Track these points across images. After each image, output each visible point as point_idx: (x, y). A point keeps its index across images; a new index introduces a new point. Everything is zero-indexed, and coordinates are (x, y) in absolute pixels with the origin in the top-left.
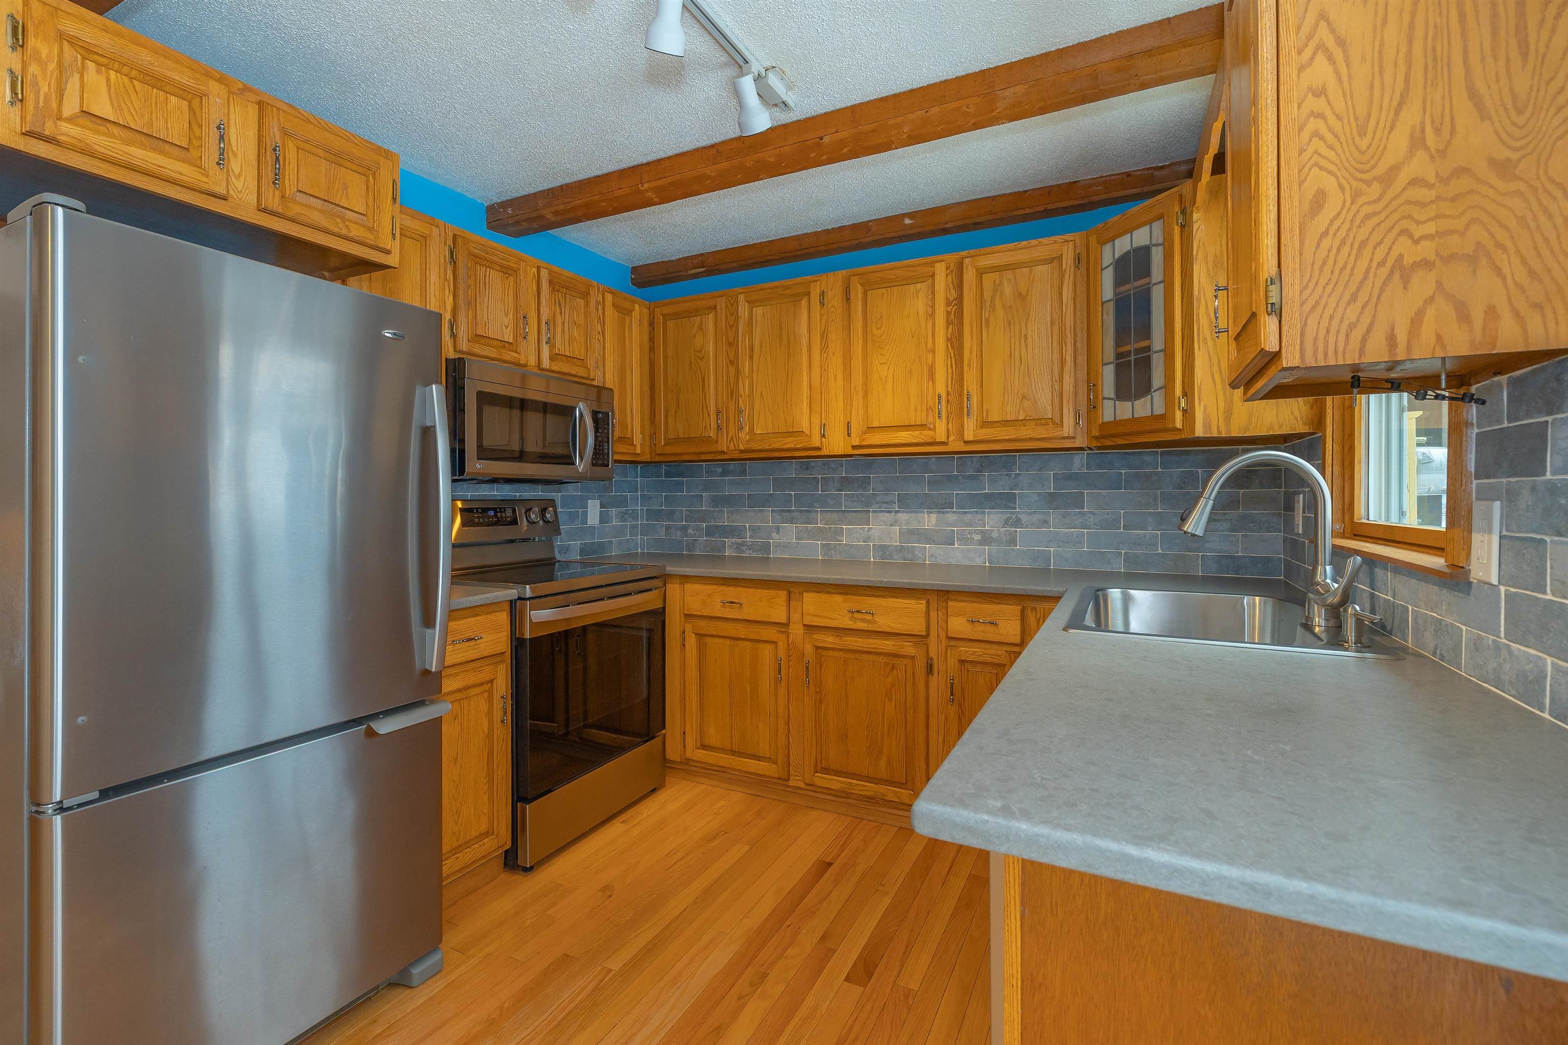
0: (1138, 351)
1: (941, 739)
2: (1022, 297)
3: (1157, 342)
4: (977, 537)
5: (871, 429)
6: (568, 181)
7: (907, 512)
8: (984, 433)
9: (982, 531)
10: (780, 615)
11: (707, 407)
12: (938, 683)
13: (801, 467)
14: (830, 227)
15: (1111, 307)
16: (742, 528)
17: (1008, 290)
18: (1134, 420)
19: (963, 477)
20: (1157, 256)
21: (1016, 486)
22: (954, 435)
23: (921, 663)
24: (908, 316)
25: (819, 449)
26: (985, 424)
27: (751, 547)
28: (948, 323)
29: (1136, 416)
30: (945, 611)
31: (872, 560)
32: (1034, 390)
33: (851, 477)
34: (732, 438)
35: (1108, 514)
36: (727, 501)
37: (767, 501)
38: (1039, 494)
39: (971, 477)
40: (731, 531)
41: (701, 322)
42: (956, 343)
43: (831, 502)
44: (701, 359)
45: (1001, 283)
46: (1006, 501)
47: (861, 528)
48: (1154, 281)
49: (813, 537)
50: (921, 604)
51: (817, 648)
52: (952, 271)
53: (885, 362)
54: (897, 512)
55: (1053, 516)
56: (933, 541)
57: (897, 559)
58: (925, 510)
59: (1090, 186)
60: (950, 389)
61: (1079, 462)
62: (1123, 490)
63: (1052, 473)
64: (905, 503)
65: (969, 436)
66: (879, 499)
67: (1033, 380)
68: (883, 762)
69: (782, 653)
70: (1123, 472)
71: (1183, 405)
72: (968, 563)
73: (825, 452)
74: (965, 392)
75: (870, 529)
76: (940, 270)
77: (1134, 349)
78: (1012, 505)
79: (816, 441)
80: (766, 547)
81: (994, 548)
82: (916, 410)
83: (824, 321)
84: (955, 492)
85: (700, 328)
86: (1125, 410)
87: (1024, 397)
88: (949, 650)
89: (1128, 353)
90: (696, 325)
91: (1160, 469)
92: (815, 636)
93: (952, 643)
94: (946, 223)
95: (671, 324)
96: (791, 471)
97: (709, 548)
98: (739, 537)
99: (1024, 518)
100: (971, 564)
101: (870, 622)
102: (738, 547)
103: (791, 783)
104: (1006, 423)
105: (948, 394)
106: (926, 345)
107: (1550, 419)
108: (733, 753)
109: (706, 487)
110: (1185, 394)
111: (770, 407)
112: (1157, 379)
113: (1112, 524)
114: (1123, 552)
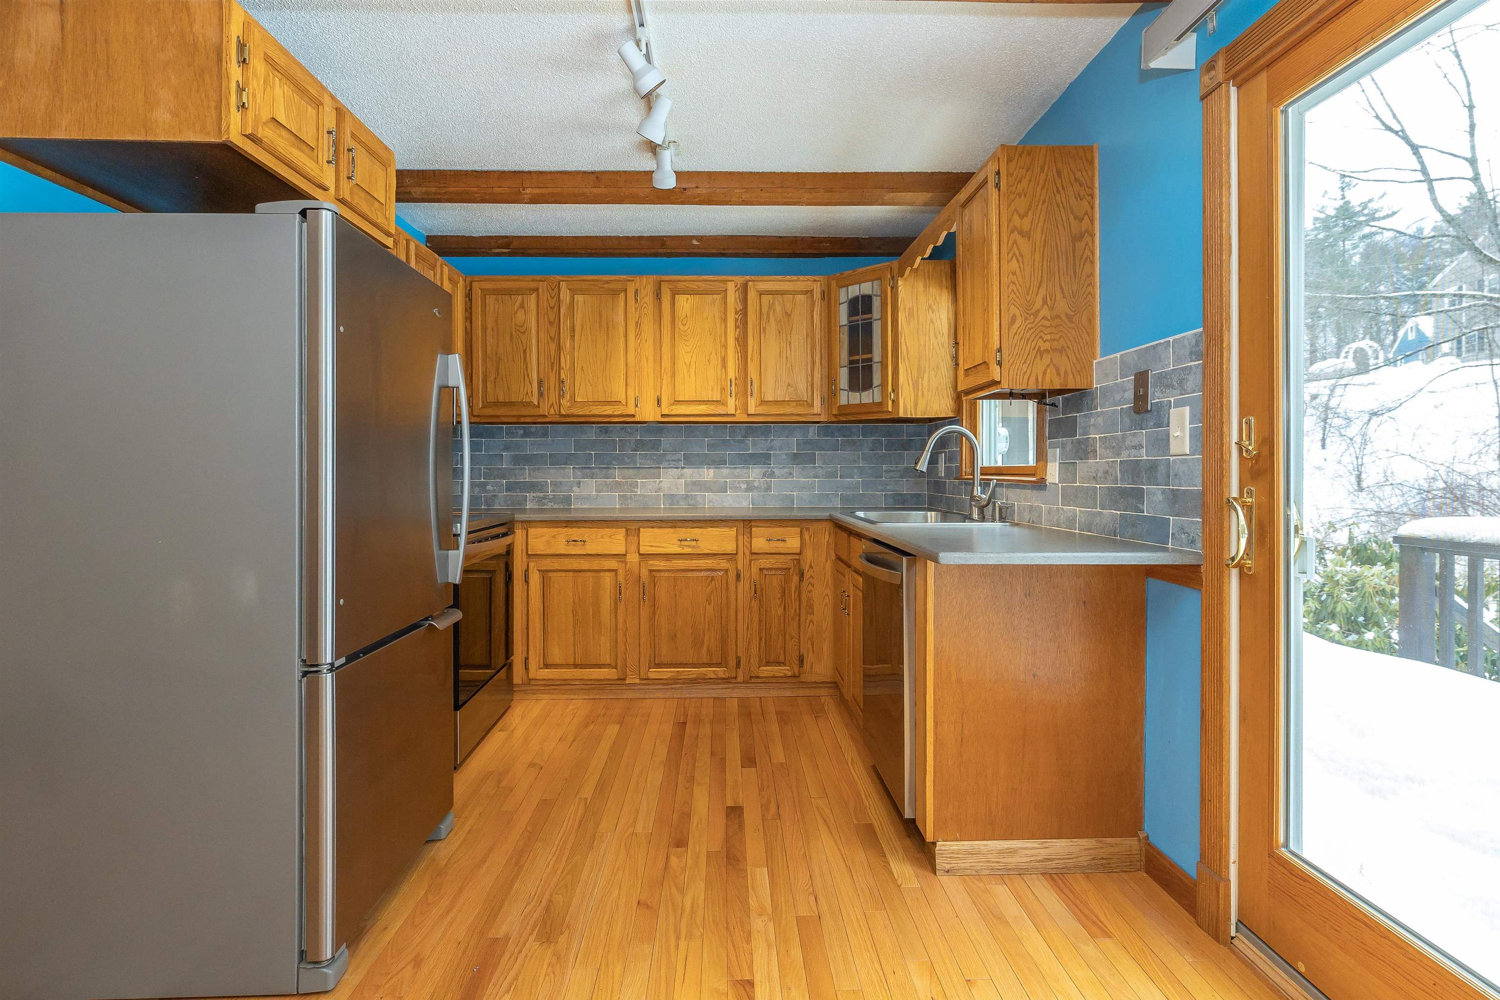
0: (864, 361)
1: (746, 627)
2: (788, 315)
3: (877, 356)
4: (744, 486)
5: (677, 402)
7: (691, 468)
8: (761, 410)
9: (747, 482)
10: (620, 549)
11: (528, 376)
12: (744, 587)
13: (601, 431)
14: (631, 235)
15: (846, 329)
16: (543, 483)
17: (778, 308)
18: (860, 405)
19: (734, 441)
20: (876, 303)
21: (771, 448)
23: (731, 573)
24: (706, 318)
25: (633, 416)
26: (763, 402)
27: (554, 499)
28: (737, 327)
29: (862, 402)
30: (749, 535)
31: (663, 506)
32: (795, 381)
33: (645, 440)
34: (553, 404)
35: (830, 467)
36: (528, 460)
37: (568, 459)
38: (787, 454)
39: (739, 441)
40: (533, 487)
41: (523, 302)
42: (742, 341)
43: (627, 460)
44: (523, 333)
45: (774, 303)
46: (763, 459)
47: (653, 481)
48: (874, 317)
49: (612, 490)
50: (732, 530)
51: (651, 571)
52: (738, 289)
53: (689, 351)
54: (683, 468)
55: (796, 469)
56: (711, 490)
57: (683, 504)
58: (705, 467)
59: (821, 242)
60: (737, 376)
61: (813, 431)
62: (840, 451)
63: (795, 438)
64: (690, 461)
65: (751, 410)
66: (668, 458)
67: (795, 374)
68: (704, 651)
69: (621, 578)
70: (840, 439)
71: (892, 397)
72: (737, 504)
73: (636, 419)
74: (749, 378)
75: (660, 482)
76: (731, 286)
77: (861, 359)
78: (768, 462)
79: (631, 410)
80: (568, 499)
81: (756, 494)
82: (713, 389)
83: (638, 313)
84: (728, 453)
85: (522, 306)
86: (856, 398)
87: (789, 385)
88: (753, 562)
89: (857, 361)
90: (517, 304)
92: (650, 562)
93: (754, 557)
94: (724, 250)
95: (490, 299)
96: (592, 434)
97: (509, 502)
98: (541, 491)
99: (777, 471)
101: (693, 547)
102: (540, 500)
103: (627, 682)
104: (776, 402)
105: (736, 379)
106: (720, 342)
107: (1078, 415)
108: (576, 666)
109: (507, 448)
110: (893, 391)
111: (591, 381)
112: (877, 380)
113: (833, 475)
114: (840, 493)
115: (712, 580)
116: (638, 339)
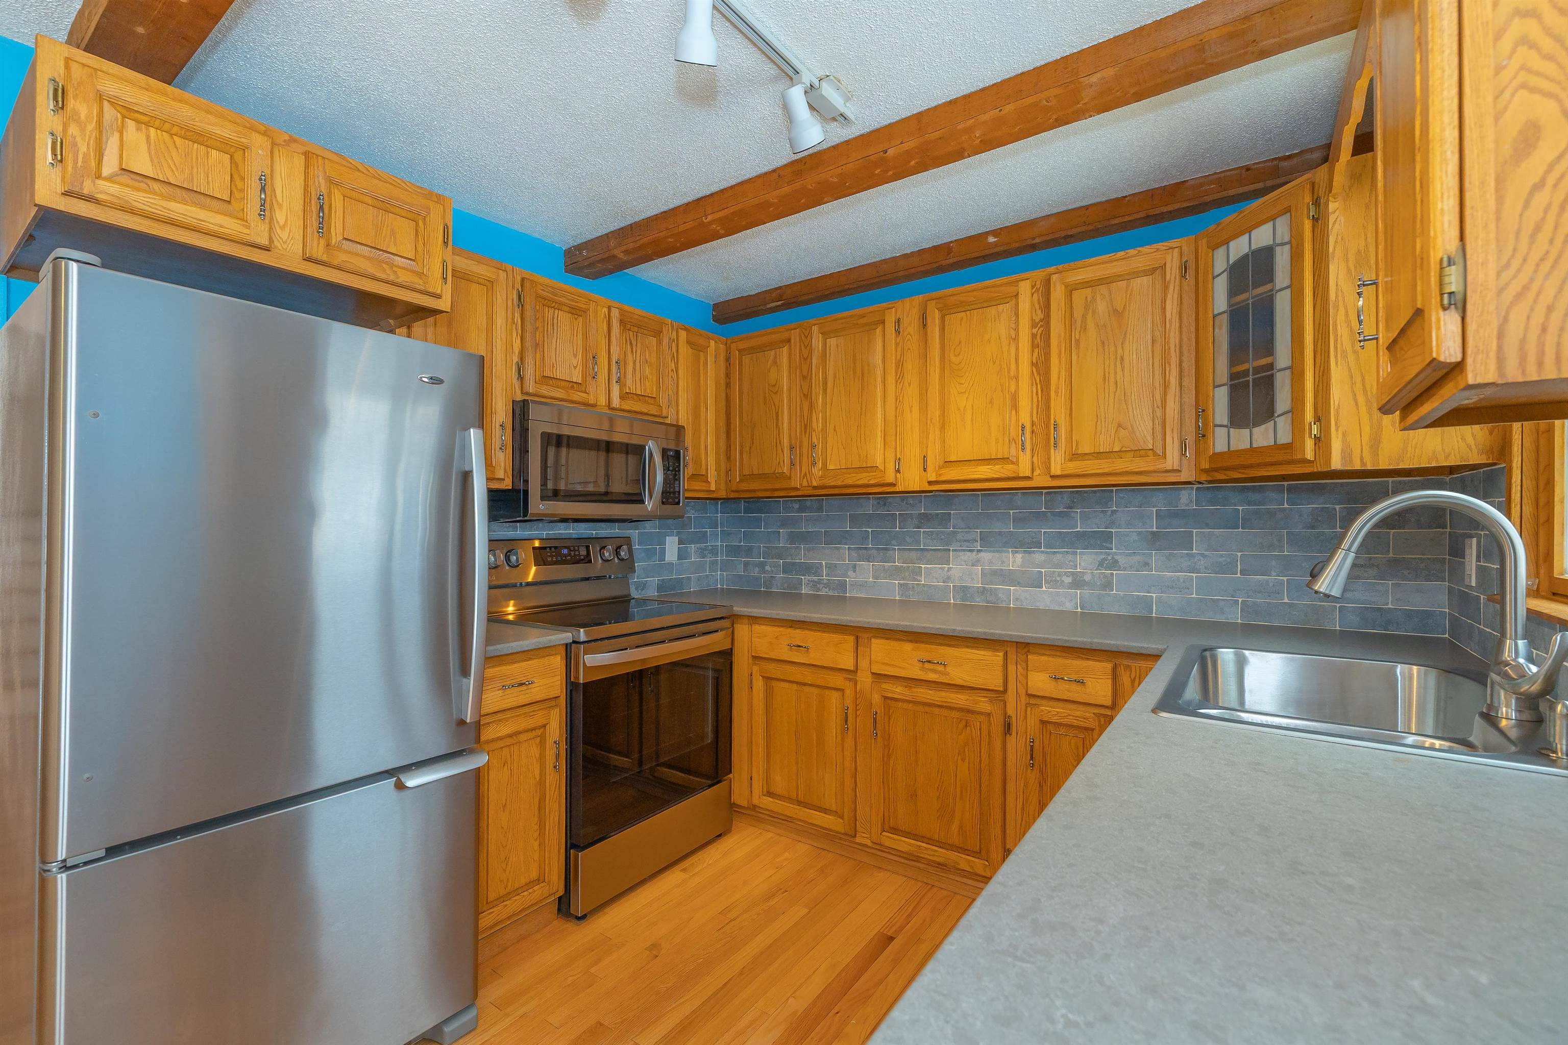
0: (1257, 370)
1: (1019, 813)
2: (1118, 314)
3: (1283, 358)
4: (1068, 580)
5: (948, 463)
6: (637, 219)
7: (990, 551)
8: (1073, 467)
9: (1073, 574)
10: (847, 662)
11: (780, 442)
12: (1016, 746)
13: (878, 503)
14: (909, 251)
15: (1224, 320)
16: (817, 565)
17: (1101, 307)
18: (1252, 450)
19: (1053, 514)
20: (1282, 258)
21: (1112, 524)
22: (1039, 468)
23: (997, 721)
24: (989, 341)
25: (894, 485)
26: (1075, 457)
27: (827, 585)
28: (1034, 346)
29: (1255, 445)
30: (1024, 665)
31: (952, 601)
32: (1131, 417)
33: (931, 514)
34: (805, 474)
35: (1221, 556)
36: (804, 538)
37: (844, 538)
38: (1139, 533)
39: (1061, 515)
40: (808, 569)
41: (775, 357)
42: (1042, 368)
43: (908, 539)
44: (776, 393)
45: (1094, 299)
46: (1102, 540)
47: (941, 568)
48: (1278, 287)
49: (890, 576)
50: (999, 656)
51: (886, 698)
52: (1038, 290)
53: (964, 391)
54: (979, 551)
55: (1156, 558)
56: (1019, 583)
57: (979, 601)
58: (1010, 550)
59: (1201, 185)
60: (1035, 419)
61: (1186, 498)
62: (1240, 530)
63: (1155, 510)
64: (987, 541)
65: (1056, 469)
66: (959, 537)
67: (1130, 407)
68: (955, 827)
69: (849, 702)
70: (1240, 508)
71: (1315, 431)
72: (1057, 608)
73: (899, 488)
74: (1052, 422)
75: (949, 569)
76: (1025, 288)
77: (1253, 368)
78: (1108, 545)
79: (890, 477)
80: (842, 585)
81: (1087, 592)
82: (997, 442)
83: (899, 349)
84: (1043, 531)
85: (775, 362)
86: (1241, 439)
87: (1120, 426)
88: (1029, 709)
89: (1246, 373)
90: (770, 359)
91: (1286, 506)
92: (884, 686)
93: (1033, 701)
94: (1034, 239)
95: (746, 359)
96: (868, 507)
97: (786, 585)
98: (815, 574)
99: (1122, 560)
100: (1061, 608)
101: (940, 672)
102: (815, 585)
103: (857, 840)
104: (1098, 455)
105: (1033, 424)
106: (1009, 372)
108: (799, 803)
109: (784, 524)
110: (1318, 419)
111: (844, 442)
112: (1282, 401)
113: (1227, 568)
114: (1240, 600)
115: (966, 726)
116: (900, 383)
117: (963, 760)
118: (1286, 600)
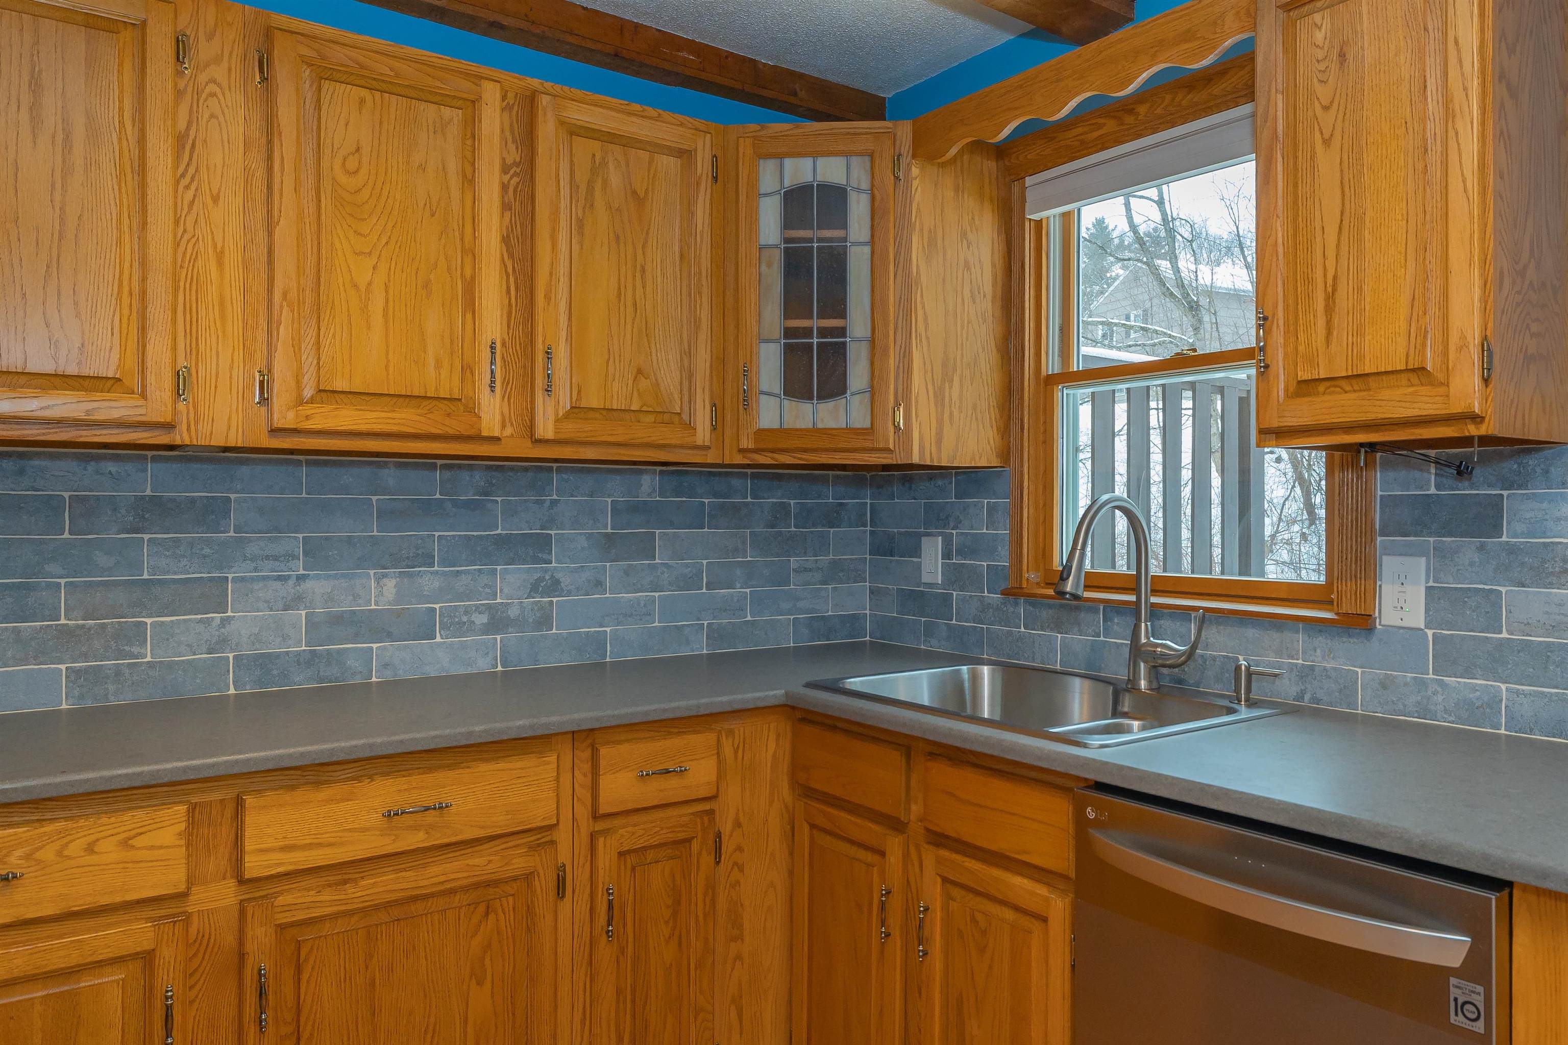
0: (823, 332)
1: (579, 1015)
2: (639, 200)
3: (858, 325)
4: (481, 619)
5: (325, 394)
7: (328, 577)
8: (570, 429)
9: (489, 607)
12: (576, 909)
15: (777, 258)
17: (615, 179)
18: (815, 431)
20: (858, 206)
21: (551, 522)
22: (512, 424)
24: (422, 167)
25: (168, 428)
26: (575, 410)
28: (506, 206)
29: (823, 424)
30: (587, 768)
31: (232, 691)
32: (655, 363)
33: (172, 500)
35: (687, 566)
38: (589, 537)
42: (522, 249)
45: (604, 163)
47: (201, 621)
48: (853, 239)
50: (548, 763)
52: (513, 107)
53: (368, 251)
54: (301, 577)
56: (388, 634)
57: (301, 681)
58: (372, 572)
60: (507, 335)
62: (706, 530)
63: (609, 500)
64: (323, 558)
65: (546, 428)
66: (252, 549)
67: (653, 345)
70: (706, 501)
71: (897, 419)
72: (462, 671)
73: (180, 437)
74: (540, 345)
75: (225, 621)
76: (491, 93)
77: (818, 328)
78: (545, 556)
79: (161, 409)
81: (513, 635)
82: (438, 366)
83: (185, 105)
84: (437, 534)
86: (800, 415)
87: (639, 372)
88: (598, 840)
89: (808, 332)
91: (749, 500)
99: (566, 580)
100: (469, 671)
104: (608, 413)
105: (504, 344)
106: (461, 240)
110: (899, 405)
112: (858, 376)
113: (690, 581)
114: (706, 623)
115: (487, 914)
116: (187, 187)
117: (480, 983)
118: (749, 618)
